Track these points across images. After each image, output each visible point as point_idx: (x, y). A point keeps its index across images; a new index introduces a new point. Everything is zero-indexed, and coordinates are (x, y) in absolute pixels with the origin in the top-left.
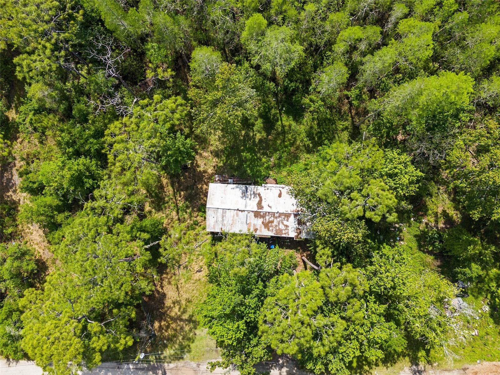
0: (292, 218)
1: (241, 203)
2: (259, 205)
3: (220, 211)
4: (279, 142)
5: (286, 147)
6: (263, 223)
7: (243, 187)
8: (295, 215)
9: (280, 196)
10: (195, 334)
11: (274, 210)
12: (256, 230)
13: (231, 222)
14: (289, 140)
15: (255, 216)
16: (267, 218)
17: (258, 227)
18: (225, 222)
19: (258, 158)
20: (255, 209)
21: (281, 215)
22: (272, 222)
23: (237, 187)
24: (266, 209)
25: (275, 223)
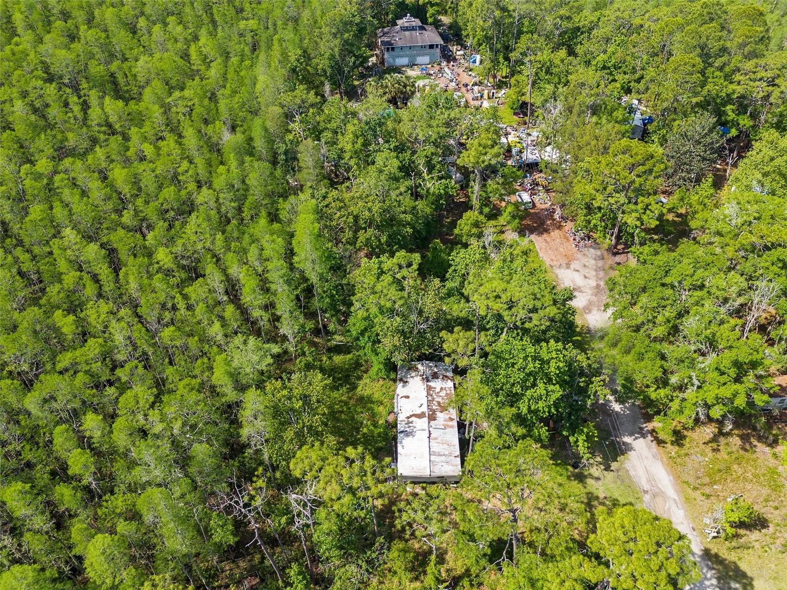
0: (432, 384)
1: (421, 437)
2: (420, 416)
3: (433, 458)
4: (343, 416)
5: (349, 408)
6: (441, 412)
7: (400, 436)
8: (428, 381)
9: (408, 397)
10: (605, 498)
11: (425, 401)
12: (451, 419)
13: (446, 446)
14: (341, 406)
15: (435, 419)
16: (434, 407)
17: (447, 417)
18: (447, 453)
19: (364, 437)
20: (426, 420)
21: (428, 394)
22: (439, 403)
23: (401, 443)
24: (424, 409)
25: (440, 400)
